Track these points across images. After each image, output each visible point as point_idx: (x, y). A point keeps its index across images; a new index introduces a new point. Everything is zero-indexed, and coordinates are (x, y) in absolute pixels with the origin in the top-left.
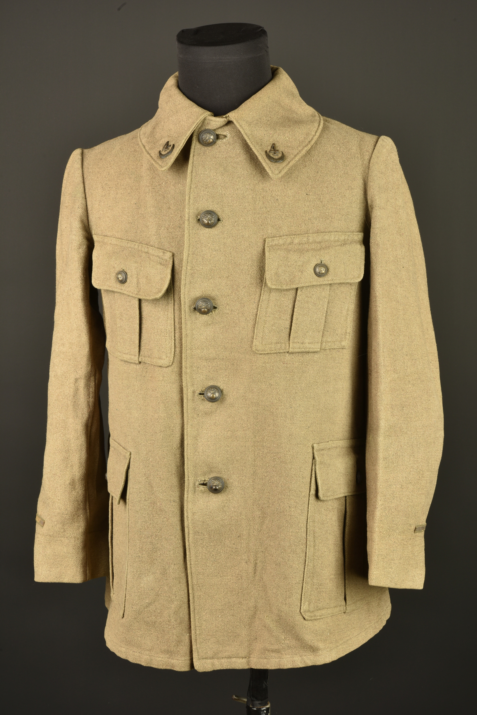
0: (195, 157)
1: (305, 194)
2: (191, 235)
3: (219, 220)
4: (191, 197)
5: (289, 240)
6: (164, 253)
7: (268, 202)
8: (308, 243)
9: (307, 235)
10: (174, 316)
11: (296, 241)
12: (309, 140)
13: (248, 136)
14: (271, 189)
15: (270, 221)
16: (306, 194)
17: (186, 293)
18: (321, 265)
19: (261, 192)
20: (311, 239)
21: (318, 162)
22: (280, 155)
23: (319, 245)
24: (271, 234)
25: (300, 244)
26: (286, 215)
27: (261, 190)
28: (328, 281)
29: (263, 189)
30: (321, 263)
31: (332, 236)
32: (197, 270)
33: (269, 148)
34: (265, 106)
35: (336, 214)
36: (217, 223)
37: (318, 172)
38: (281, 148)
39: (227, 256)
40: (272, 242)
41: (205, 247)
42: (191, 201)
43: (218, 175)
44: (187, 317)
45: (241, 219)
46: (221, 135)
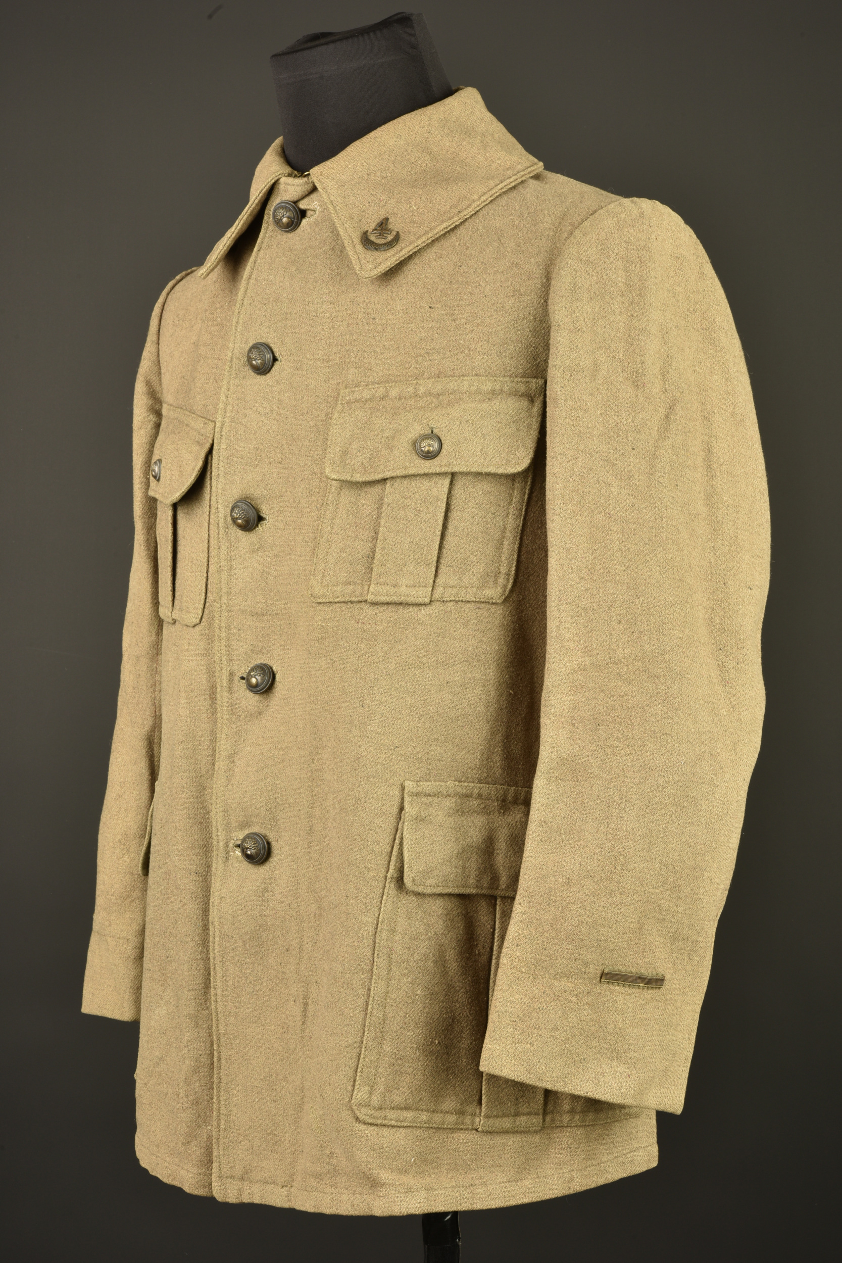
0: (262, 251)
1: (427, 307)
2: (231, 388)
3: (275, 359)
4: (241, 322)
5: (381, 391)
6: (205, 424)
7: (357, 324)
8: (416, 395)
9: (415, 382)
10: (209, 535)
11: (394, 393)
12: (459, 209)
13: (335, 205)
14: (367, 301)
15: (356, 357)
16: (430, 307)
17: (220, 491)
18: (432, 435)
19: (348, 305)
20: (421, 390)
21: (468, 247)
22: (390, 238)
23: (435, 400)
24: (353, 381)
25: (400, 398)
26: (384, 346)
27: (348, 303)
28: (441, 466)
29: (352, 301)
30: (432, 432)
31: (465, 383)
32: (237, 451)
33: (373, 226)
34: (385, 152)
35: (480, 341)
36: (273, 365)
37: (460, 266)
38: (395, 225)
39: (282, 424)
40: (349, 395)
41: (250, 408)
42: (240, 328)
43: (286, 279)
44: (221, 536)
45: (308, 356)
46: (309, 210)
